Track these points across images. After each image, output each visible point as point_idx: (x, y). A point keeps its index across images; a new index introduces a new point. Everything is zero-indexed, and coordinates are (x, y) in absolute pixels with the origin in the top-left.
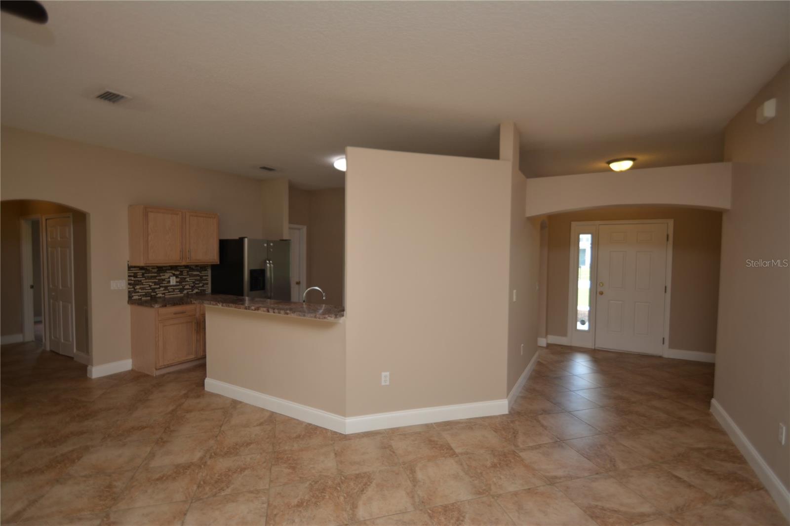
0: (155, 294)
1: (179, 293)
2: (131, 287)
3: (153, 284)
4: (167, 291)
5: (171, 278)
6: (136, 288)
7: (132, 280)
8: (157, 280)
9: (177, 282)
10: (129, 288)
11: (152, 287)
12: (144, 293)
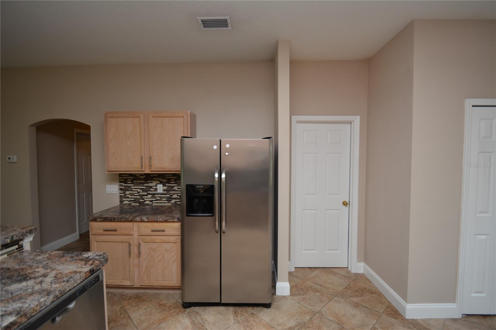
0: (143, 200)
1: (167, 202)
2: (122, 192)
3: (141, 191)
4: (155, 199)
5: (158, 185)
6: (126, 193)
7: (123, 186)
8: (145, 187)
9: (164, 190)
10: (120, 193)
11: (140, 193)
12: (133, 199)
